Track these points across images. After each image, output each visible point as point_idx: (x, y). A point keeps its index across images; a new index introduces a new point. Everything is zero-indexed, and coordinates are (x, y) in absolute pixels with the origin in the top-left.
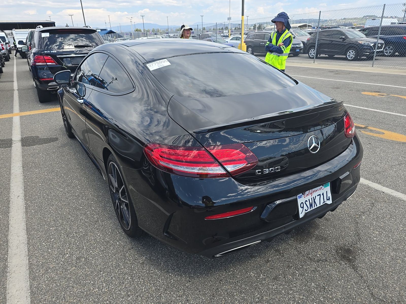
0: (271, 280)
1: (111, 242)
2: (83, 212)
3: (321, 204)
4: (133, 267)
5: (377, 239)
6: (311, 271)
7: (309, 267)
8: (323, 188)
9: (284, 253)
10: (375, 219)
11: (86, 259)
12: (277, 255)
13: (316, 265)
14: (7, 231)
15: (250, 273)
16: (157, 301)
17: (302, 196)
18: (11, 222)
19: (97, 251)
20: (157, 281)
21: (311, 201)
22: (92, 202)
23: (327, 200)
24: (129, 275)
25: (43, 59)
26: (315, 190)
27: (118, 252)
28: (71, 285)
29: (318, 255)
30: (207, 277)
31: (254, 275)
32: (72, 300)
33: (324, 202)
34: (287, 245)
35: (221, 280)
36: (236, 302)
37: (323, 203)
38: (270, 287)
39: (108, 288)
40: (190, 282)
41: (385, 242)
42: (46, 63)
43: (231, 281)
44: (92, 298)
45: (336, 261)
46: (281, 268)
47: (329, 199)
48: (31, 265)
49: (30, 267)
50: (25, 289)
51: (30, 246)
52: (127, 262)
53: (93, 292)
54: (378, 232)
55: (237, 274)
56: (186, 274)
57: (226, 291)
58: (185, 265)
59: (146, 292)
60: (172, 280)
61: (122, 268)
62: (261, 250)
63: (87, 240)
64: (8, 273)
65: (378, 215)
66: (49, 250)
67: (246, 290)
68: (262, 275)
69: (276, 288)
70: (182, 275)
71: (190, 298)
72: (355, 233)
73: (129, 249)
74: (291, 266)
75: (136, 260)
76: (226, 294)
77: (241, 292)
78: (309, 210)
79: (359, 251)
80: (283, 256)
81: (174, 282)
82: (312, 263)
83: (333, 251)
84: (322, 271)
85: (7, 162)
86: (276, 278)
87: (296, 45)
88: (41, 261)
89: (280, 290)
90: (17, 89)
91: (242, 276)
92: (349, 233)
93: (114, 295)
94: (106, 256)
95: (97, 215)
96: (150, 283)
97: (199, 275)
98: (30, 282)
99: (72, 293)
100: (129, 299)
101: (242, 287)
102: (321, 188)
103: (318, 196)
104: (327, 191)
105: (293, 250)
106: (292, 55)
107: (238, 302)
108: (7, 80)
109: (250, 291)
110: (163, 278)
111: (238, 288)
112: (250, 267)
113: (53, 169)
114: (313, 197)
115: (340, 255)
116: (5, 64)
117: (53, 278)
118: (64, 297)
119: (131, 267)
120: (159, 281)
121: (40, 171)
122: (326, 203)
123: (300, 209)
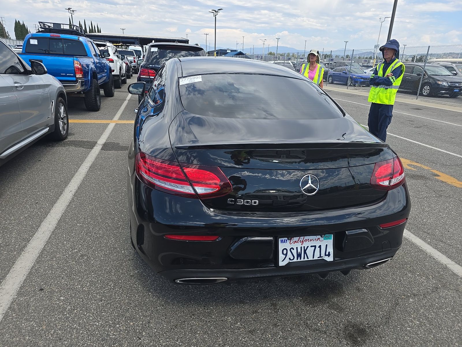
0: (246, 332)
1: (118, 249)
2: (112, 217)
3: (316, 258)
4: (122, 276)
5: (411, 330)
6: (298, 338)
7: (298, 333)
8: (321, 239)
9: (280, 310)
10: (426, 306)
11: (88, 258)
12: (271, 309)
13: (309, 334)
14: (44, 218)
15: (228, 317)
16: (122, 313)
17: (286, 241)
18: (51, 211)
19: (101, 254)
20: (134, 295)
21: (299, 250)
22: (125, 210)
23: (326, 255)
24: (113, 283)
25: (148, 72)
26: (309, 239)
27: (118, 260)
28: (62, 275)
29: (319, 324)
30: (182, 307)
31: (231, 321)
32: (55, 289)
33: (320, 257)
34: (289, 303)
35: (193, 315)
36: (194, 340)
37: (318, 258)
38: (239, 338)
39: (89, 288)
40: (163, 306)
41: (421, 336)
42: (150, 76)
43: (203, 318)
44: (71, 292)
45: (337, 337)
46: (266, 323)
47: (329, 255)
48: (44, 249)
49: (42, 251)
50: (27, 268)
51: (53, 235)
52: (119, 271)
53: (75, 287)
54: (418, 323)
55: (213, 314)
56: (164, 297)
57: (192, 326)
58: (169, 289)
59: (118, 302)
60: (148, 299)
61: (112, 275)
62: (257, 299)
63: (99, 242)
64: (24, 252)
65: (434, 303)
66: (65, 242)
67: (212, 332)
68: (239, 323)
69: (245, 342)
70: (160, 298)
71: (153, 321)
72: (385, 314)
73: (129, 260)
74: (278, 326)
75: (129, 271)
76: (190, 330)
77: (205, 333)
78: (295, 260)
79: (376, 336)
80: (277, 312)
81: (148, 302)
82: (305, 330)
83: (341, 325)
84: (311, 342)
85: (81, 161)
86: (251, 332)
87: (454, 83)
88: (53, 249)
89: (249, 345)
90: (129, 99)
91: (217, 318)
92: (378, 312)
93: (90, 296)
94: (106, 260)
95: (122, 222)
96: (126, 296)
97: (176, 303)
98: (34, 264)
99: (59, 282)
100: (100, 303)
101: (210, 328)
102: (319, 239)
103: (311, 246)
104: (327, 245)
105: (292, 310)
106: (448, 96)
107: (196, 340)
108: (126, 91)
109: (215, 334)
110: (141, 294)
111: (206, 328)
112: (232, 312)
113: (113, 174)
114: (304, 247)
115: (347, 332)
116: (132, 76)
117: (52, 266)
118: (51, 284)
119: (120, 276)
120: (136, 297)
121: (102, 173)
122: (323, 259)
123: (281, 256)
